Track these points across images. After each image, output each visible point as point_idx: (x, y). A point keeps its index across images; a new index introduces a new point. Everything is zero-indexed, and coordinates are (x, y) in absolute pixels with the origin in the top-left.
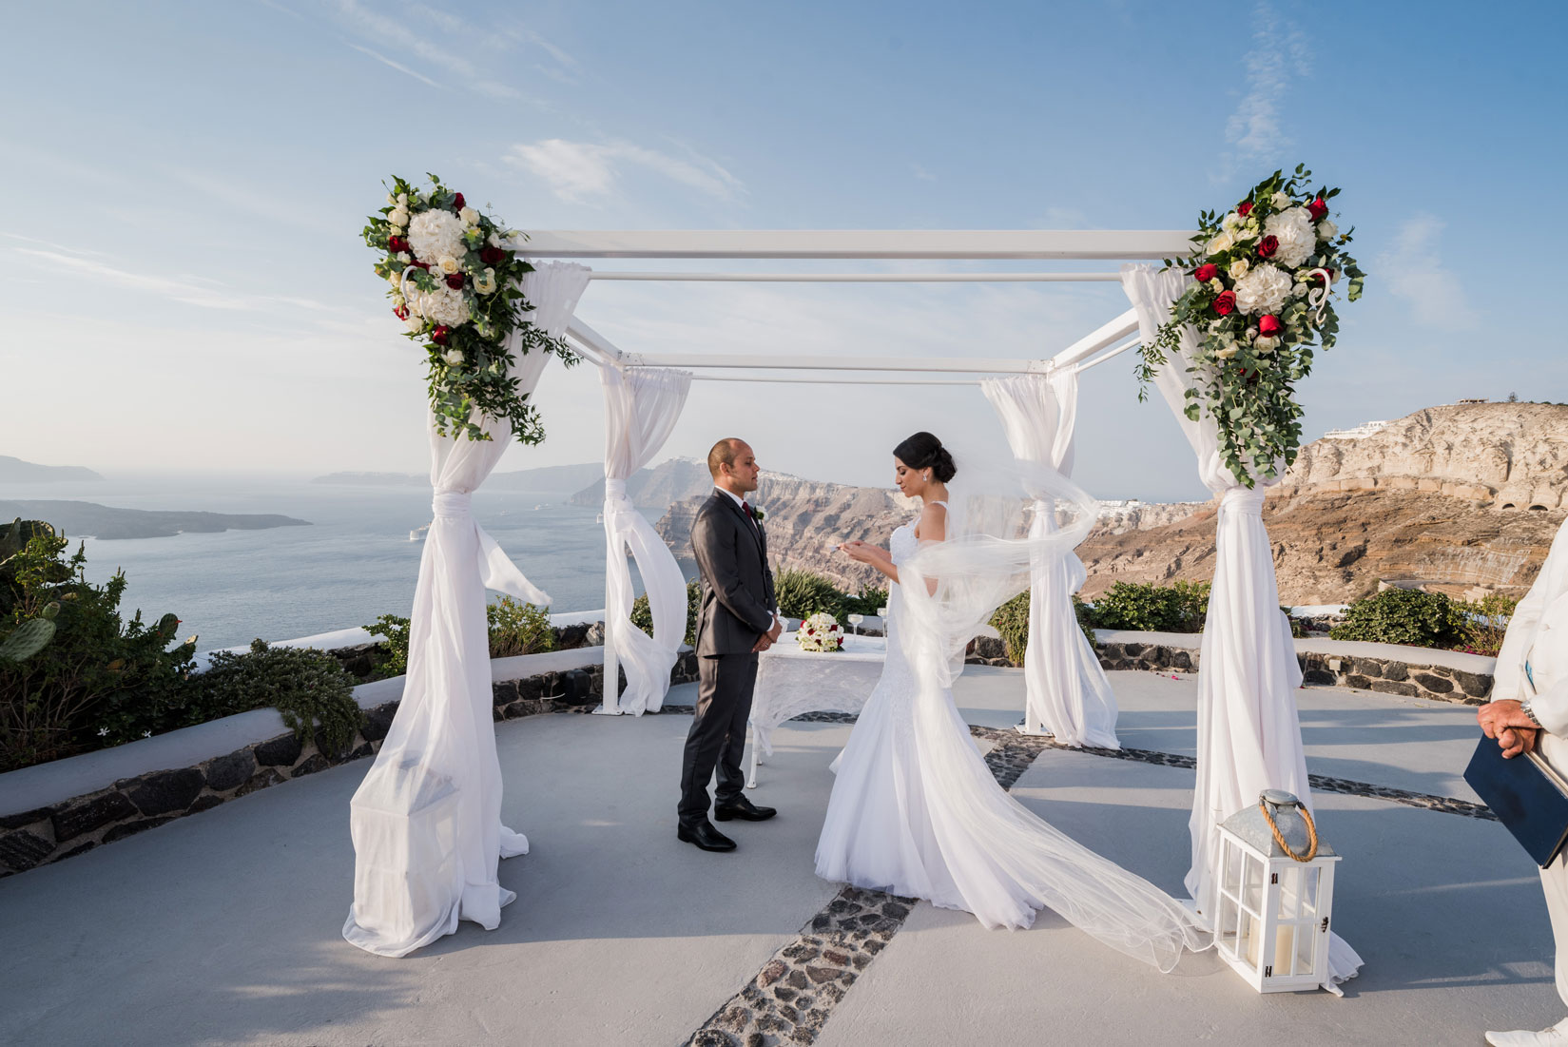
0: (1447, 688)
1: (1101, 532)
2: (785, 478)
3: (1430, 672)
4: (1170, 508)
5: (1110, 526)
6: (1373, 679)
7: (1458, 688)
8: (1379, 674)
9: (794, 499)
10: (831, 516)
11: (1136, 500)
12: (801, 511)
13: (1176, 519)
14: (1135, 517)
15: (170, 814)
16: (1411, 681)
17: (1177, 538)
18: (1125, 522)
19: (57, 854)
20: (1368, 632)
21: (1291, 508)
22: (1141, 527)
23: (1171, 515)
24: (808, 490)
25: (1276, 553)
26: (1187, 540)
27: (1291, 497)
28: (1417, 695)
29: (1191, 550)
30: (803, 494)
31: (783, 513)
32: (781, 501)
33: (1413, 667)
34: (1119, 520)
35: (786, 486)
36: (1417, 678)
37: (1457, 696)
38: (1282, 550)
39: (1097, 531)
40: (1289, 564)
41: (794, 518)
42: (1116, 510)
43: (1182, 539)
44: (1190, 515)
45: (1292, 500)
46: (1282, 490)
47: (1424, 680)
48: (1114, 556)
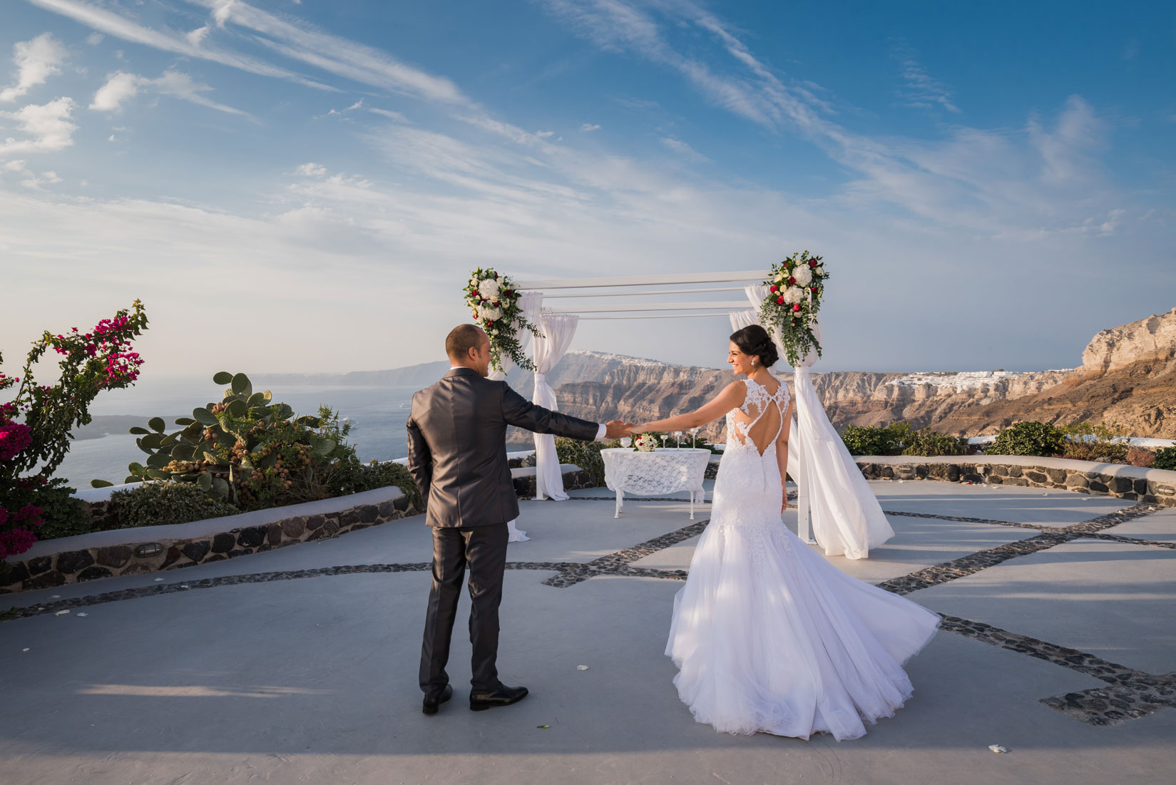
0: (1044, 479)
1: (967, 404)
2: (650, 364)
3: (1034, 471)
4: (1038, 377)
5: (976, 397)
6: (1003, 477)
7: (1049, 480)
8: (1007, 474)
9: (659, 383)
10: (695, 398)
11: (1002, 370)
12: (666, 394)
13: (1046, 387)
14: (1003, 387)
15: (368, 524)
16: (1024, 477)
17: (1046, 407)
18: (992, 392)
19: (339, 532)
20: (1003, 449)
21: (1168, 371)
22: (1009, 397)
23: (1040, 384)
24: (672, 374)
25: (1153, 418)
26: (1057, 407)
27: (1167, 359)
28: (1028, 485)
29: (1061, 417)
30: (667, 378)
31: (649, 397)
32: (647, 385)
33: (1025, 468)
34: (985, 390)
35: (651, 371)
36: (1027, 474)
37: (1049, 484)
38: (1159, 414)
39: (963, 403)
40: (1168, 428)
41: (659, 401)
42: (982, 381)
43: (1051, 407)
44: (1060, 382)
45: (1169, 363)
46: (1156, 354)
47: (1031, 475)
48: (982, 425)
